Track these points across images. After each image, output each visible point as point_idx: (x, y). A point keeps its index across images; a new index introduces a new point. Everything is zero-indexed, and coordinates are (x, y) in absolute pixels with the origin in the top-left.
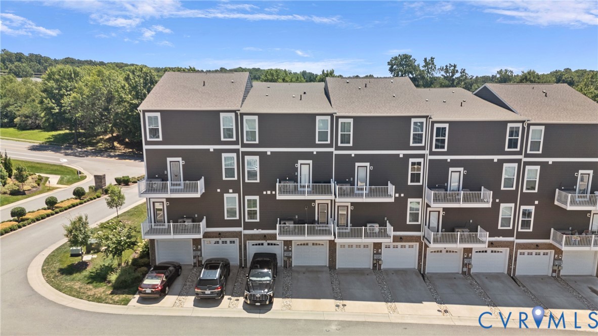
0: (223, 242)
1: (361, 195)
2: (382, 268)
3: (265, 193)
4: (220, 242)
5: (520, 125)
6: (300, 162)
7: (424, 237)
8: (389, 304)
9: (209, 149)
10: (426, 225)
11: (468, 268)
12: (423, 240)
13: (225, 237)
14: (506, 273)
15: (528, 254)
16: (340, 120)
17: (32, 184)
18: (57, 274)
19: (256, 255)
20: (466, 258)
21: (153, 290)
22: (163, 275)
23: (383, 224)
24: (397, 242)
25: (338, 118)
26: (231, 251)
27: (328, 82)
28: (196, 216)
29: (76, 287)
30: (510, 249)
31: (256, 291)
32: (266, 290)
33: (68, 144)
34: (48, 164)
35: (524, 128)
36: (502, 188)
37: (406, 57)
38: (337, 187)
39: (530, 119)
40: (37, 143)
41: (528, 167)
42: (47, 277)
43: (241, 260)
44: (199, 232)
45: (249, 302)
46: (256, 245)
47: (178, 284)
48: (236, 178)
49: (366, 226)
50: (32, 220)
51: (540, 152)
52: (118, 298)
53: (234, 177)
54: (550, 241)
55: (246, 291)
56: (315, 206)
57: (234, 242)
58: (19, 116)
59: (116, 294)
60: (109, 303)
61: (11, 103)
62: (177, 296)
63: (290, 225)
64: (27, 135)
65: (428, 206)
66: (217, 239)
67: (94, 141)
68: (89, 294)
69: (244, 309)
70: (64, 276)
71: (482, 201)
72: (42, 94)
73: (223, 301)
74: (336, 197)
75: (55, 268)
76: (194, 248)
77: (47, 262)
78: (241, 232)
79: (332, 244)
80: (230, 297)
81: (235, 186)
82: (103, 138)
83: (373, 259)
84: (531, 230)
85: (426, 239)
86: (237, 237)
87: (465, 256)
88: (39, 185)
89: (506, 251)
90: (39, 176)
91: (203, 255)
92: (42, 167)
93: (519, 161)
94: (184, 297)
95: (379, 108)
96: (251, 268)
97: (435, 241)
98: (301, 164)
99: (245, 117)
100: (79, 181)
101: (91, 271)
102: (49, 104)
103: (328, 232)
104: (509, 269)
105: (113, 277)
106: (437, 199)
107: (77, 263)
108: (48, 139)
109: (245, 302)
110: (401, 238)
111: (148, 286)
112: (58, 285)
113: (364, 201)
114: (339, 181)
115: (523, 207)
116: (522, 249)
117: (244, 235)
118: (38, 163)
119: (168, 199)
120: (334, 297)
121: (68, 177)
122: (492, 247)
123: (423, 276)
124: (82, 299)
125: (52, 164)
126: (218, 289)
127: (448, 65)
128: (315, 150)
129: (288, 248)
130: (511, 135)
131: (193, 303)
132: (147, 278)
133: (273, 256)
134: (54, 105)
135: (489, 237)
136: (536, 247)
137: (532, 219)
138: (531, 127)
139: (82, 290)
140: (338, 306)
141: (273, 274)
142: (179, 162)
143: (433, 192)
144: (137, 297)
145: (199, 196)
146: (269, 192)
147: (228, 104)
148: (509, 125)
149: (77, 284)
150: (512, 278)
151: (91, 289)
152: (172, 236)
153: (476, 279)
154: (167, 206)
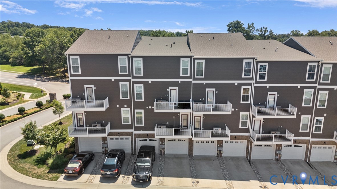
0: (121, 139)
1: (210, 110)
2: (223, 156)
3: (147, 108)
4: (119, 138)
5: (316, 64)
6: (170, 88)
7: (250, 136)
8: (228, 181)
9: (111, 80)
10: (252, 129)
11: (279, 157)
12: (250, 138)
13: (122, 136)
14: (304, 160)
15: (319, 148)
16: (197, 61)
17: (14, 98)
18: (17, 158)
19: (142, 147)
20: (278, 150)
21: (74, 171)
22: (81, 161)
23: (224, 129)
24: (233, 139)
25: (195, 59)
26: (126, 144)
27: (189, 36)
28: (104, 122)
29: (26, 167)
30: (307, 145)
31: (140, 173)
32: (147, 172)
33: (39, 74)
34: (26, 86)
35: (318, 66)
36: (303, 105)
37: (238, 22)
38: (194, 105)
39: (323, 60)
40: (21, 73)
41: (320, 92)
42: (10, 160)
43: (132, 150)
44: (105, 133)
45: (135, 180)
46: (142, 140)
47: (91, 166)
48: (129, 98)
49: (213, 130)
50: (9, 121)
51: (329, 82)
52: (51, 176)
53: (128, 98)
54: (333, 140)
55: (133, 173)
56: (180, 116)
57: (128, 139)
58: (12, 58)
59: (51, 173)
60: (45, 180)
61: (7, 50)
62: (90, 175)
63: (164, 128)
64: (16, 68)
65: (253, 117)
66: (117, 137)
67: (54, 72)
68: (34, 173)
69: (132, 184)
70: (20, 159)
71: (290, 114)
72: (23, 45)
73: (119, 178)
74: (193, 111)
75: (16, 154)
76: (103, 142)
77: (12, 150)
78: (132, 132)
79: (191, 141)
80: (124, 175)
81: (128, 103)
82: (59, 71)
83: (217, 150)
84: (321, 132)
85: (252, 137)
86: (130, 136)
87: (277, 149)
88: (18, 99)
89: (304, 146)
90: (19, 93)
91: (108, 147)
92: (22, 88)
93: (315, 88)
94: (94, 175)
95: (222, 53)
96: (138, 157)
97: (258, 139)
98: (171, 89)
99: (134, 59)
100: (42, 97)
101: (38, 156)
102: (27, 50)
103: (187, 133)
104: (306, 157)
105: (50, 161)
106: (259, 113)
107: (30, 150)
108: (28, 71)
109: (133, 180)
110: (235, 137)
111: (71, 169)
112: (15, 166)
113: (212, 114)
114: (196, 101)
115: (316, 118)
116: (315, 144)
117: (134, 134)
118: (20, 86)
119: (85, 112)
120: (191, 176)
121: (36, 94)
122: (295, 143)
123: (249, 161)
124: (28, 176)
125: (28, 86)
126: (115, 171)
127: (262, 28)
128: (180, 80)
129: (162, 142)
130: (310, 70)
131: (99, 179)
132: (70, 163)
133: (153, 148)
134: (30, 52)
135: (294, 137)
136: (324, 143)
137: (322, 126)
138: (323, 65)
139: (30, 170)
140: (193, 182)
141: (152, 161)
142: (92, 87)
143: (257, 108)
144: (64, 175)
145: (105, 110)
146: (150, 107)
147: (123, 50)
148: (309, 64)
149: (27, 165)
150: (308, 163)
151: (35, 169)
152: (87, 135)
153: (284, 164)
154: (85, 116)
